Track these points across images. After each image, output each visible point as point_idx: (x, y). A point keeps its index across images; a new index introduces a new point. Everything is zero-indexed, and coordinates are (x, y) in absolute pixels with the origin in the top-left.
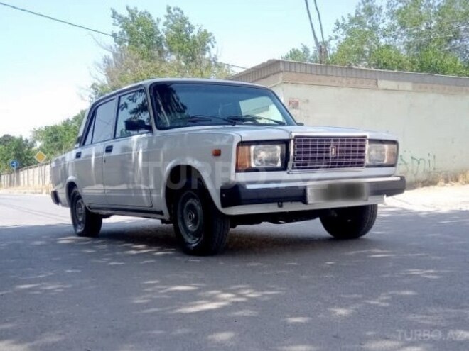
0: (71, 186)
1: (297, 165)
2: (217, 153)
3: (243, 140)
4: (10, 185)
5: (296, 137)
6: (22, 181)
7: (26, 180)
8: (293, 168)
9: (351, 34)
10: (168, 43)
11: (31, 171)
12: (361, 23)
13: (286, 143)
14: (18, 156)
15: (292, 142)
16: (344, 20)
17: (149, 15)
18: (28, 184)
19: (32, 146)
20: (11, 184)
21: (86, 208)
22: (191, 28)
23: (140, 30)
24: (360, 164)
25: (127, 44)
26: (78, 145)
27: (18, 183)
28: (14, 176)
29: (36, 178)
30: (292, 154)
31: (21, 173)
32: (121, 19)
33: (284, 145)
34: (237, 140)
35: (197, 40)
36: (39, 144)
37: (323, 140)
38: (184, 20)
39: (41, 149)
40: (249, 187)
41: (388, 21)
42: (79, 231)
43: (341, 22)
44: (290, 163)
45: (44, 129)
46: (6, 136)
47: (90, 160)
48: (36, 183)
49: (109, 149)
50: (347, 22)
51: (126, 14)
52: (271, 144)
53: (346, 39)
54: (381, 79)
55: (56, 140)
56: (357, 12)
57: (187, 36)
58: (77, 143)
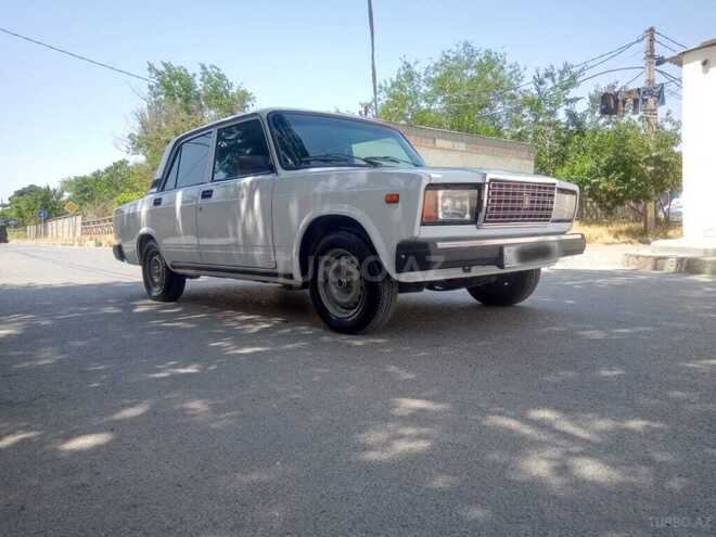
0: (146, 240)
1: (490, 217)
2: (393, 199)
3: (432, 182)
4: (36, 237)
5: (491, 180)
6: (50, 231)
7: (54, 231)
8: (485, 221)
9: (394, 97)
10: (206, 98)
11: (60, 222)
12: (402, 88)
13: (479, 187)
14: (45, 207)
15: (487, 186)
16: (385, 82)
17: (185, 70)
18: (57, 236)
19: (61, 195)
20: (37, 235)
21: (166, 266)
22: (230, 85)
23: (177, 84)
24: (546, 218)
25: (163, 97)
26: (155, 190)
27: (46, 234)
28: (41, 227)
29: (66, 230)
30: (485, 204)
31: (49, 224)
32: (158, 73)
33: (476, 192)
34: (425, 182)
35: (236, 97)
36: (67, 195)
37: (522, 186)
38: (221, 77)
39: (69, 199)
40: (440, 245)
41: (424, 87)
42: (155, 294)
43: (384, 85)
44: (482, 215)
45: (72, 178)
46: (31, 186)
47: (174, 208)
48: (66, 235)
49: (207, 194)
50: (389, 85)
51: (161, 68)
52: (461, 189)
53: (387, 102)
54: (439, 138)
55: (86, 190)
56: (398, 77)
57: (226, 92)
58: (152, 187)
